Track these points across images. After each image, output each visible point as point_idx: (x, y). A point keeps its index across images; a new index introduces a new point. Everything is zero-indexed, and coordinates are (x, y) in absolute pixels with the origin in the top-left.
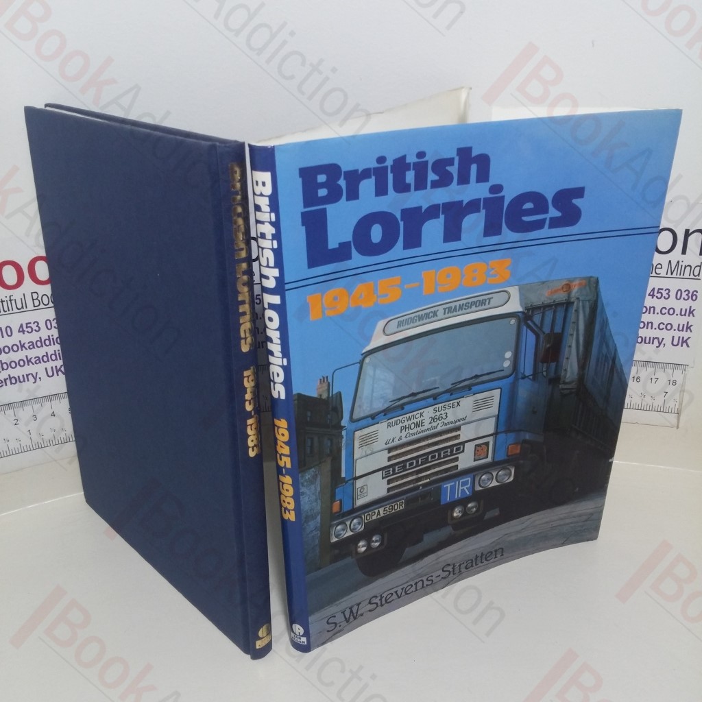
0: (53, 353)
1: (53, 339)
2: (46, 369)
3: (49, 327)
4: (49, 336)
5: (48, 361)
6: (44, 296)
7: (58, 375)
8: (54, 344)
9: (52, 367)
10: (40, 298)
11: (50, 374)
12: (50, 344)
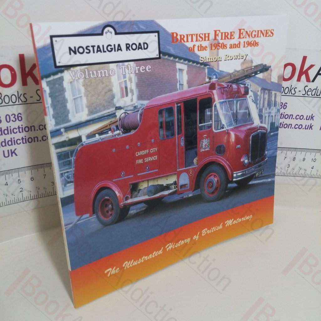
0: (10, 140)
1: (10, 129)
2: (4, 151)
3: (8, 120)
4: (7, 127)
5: (6, 145)
6: (6, 96)
7: (12, 156)
8: (11, 133)
9: (8, 151)
10: (2, 98)
11: (6, 155)
12: (8, 133)
